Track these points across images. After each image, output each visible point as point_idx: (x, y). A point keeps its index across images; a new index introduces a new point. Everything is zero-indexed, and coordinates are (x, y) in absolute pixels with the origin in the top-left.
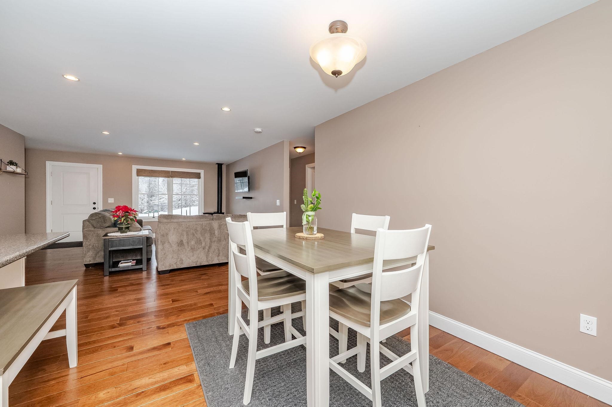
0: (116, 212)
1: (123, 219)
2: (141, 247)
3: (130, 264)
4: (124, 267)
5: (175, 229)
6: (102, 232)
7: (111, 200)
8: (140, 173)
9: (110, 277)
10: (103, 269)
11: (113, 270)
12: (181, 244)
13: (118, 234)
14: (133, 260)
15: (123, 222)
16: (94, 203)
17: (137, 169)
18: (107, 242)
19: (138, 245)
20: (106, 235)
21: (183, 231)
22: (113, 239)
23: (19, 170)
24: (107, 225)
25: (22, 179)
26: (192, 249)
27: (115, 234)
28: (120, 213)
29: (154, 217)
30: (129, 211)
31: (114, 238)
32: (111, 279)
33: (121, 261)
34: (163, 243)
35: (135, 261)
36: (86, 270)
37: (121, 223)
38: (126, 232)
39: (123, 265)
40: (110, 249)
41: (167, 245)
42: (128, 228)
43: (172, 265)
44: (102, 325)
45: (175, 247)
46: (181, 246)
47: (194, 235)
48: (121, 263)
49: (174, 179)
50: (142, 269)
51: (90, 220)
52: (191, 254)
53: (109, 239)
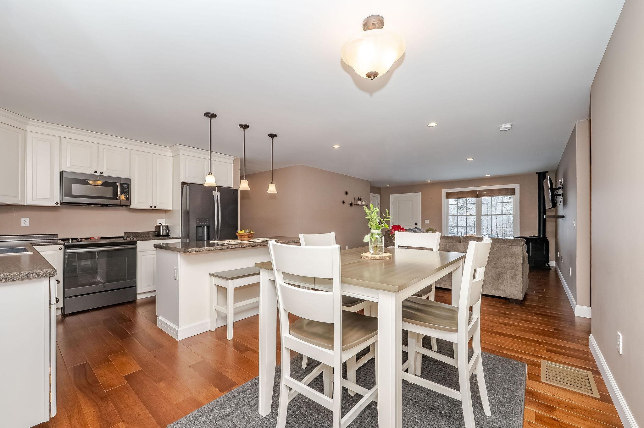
7: (427, 222)
8: (449, 196)
16: (416, 224)
17: (446, 193)
23: (363, 203)
49: (483, 198)
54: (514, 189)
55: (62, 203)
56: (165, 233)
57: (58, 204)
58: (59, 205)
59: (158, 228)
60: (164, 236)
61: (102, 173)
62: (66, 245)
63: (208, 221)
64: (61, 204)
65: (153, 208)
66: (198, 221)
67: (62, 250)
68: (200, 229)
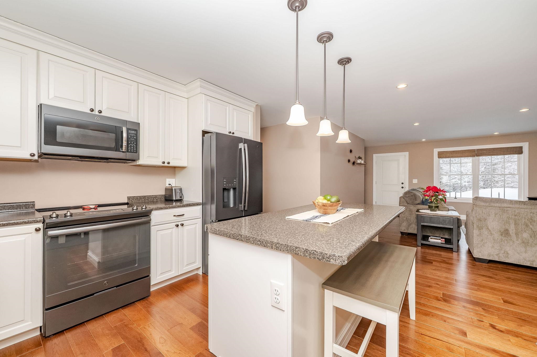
0: (427, 191)
1: (433, 198)
2: (452, 227)
3: (440, 241)
4: (434, 242)
5: (497, 215)
6: (414, 208)
7: (415, 181)
8: (441, 155)
9: (422, 248)
10: (416, 240)
11: (425, 242)
12: (506, 233)
13: (428, 212)
14: (442, 238)
15: (433, 201)
16: (403, 183)
17: (439, 152)
18: (419, 218)
19: (448, 225)
20: (418, 211)
21: (509, 218)
22: (425, 216)
23: (363, 162)
24: (417, 202)
25: (363, 168)
26: (523, 242)
27: (426, 212)
28: (431, 193)
29: (456, 198)
30: (439, 191)
31: (426, 214)
32: (423, 250)
33: (430, 236)
34: (480, 228)
35: (444, 240)
36: (401, 237)
37: (431, 202)
38: (435, 211)
39: (432, 240)
40: (422, 224)
41: (485, 232)
42: (437, 207)
43: (493, 255)
44: (427, 292)
45: (497, 236)
46: (505, 236)
47: (527, 226)
48: (431, 238)
49: (481, 157)
50: (452, 249)
51: (405, 197)
52: (523, 249)
53: (422, 215)
54: (521, 148)
55: (42, 155)
56: (178, 198)
57: (34, 155)
58: (36, 157)
59: (169, 190)
60: (177, 201)
61: (100, 112)
62: (47, 223)
63: (236, 182)
64: (39, 157)
65: (166, 164)
66: (225, 182)
67: (41, 233)
68: (226, 193)
